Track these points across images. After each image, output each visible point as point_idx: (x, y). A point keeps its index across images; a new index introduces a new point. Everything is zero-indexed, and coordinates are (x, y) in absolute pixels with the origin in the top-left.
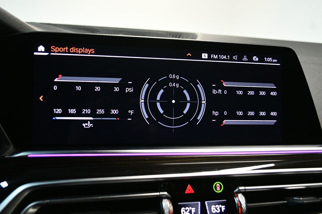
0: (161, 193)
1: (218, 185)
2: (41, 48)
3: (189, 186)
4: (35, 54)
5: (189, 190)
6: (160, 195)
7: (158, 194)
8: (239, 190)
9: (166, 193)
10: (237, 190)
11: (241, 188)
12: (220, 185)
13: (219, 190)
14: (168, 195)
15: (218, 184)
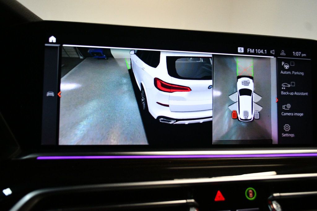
0: (189, 201)
1: (251, 191)
2: (52, 39)
3: (219, 192)
4: (46, 45)
5: (219, 197)
6: (187, 203)
7: (184, 201)
8: (274, 197)
9: (193, 201)
10: (271, 197)
11: (275, 195)
12: (253, 191)
13: (252, 197)
14: (196, 203)
15: (250, 189)
